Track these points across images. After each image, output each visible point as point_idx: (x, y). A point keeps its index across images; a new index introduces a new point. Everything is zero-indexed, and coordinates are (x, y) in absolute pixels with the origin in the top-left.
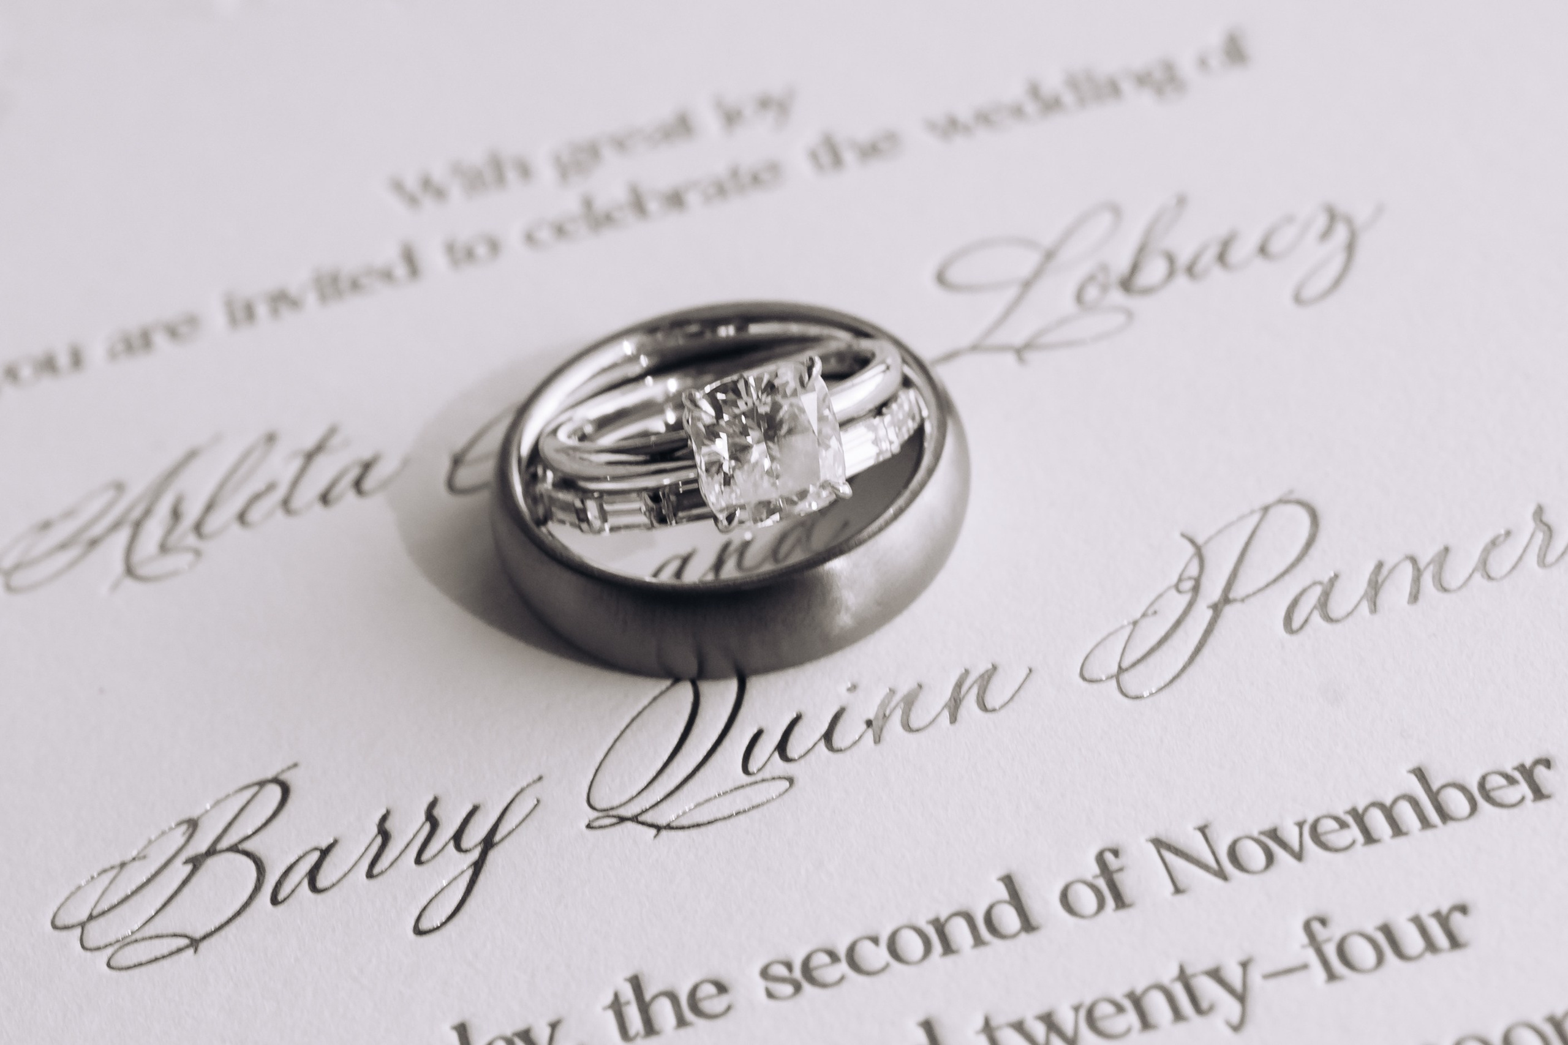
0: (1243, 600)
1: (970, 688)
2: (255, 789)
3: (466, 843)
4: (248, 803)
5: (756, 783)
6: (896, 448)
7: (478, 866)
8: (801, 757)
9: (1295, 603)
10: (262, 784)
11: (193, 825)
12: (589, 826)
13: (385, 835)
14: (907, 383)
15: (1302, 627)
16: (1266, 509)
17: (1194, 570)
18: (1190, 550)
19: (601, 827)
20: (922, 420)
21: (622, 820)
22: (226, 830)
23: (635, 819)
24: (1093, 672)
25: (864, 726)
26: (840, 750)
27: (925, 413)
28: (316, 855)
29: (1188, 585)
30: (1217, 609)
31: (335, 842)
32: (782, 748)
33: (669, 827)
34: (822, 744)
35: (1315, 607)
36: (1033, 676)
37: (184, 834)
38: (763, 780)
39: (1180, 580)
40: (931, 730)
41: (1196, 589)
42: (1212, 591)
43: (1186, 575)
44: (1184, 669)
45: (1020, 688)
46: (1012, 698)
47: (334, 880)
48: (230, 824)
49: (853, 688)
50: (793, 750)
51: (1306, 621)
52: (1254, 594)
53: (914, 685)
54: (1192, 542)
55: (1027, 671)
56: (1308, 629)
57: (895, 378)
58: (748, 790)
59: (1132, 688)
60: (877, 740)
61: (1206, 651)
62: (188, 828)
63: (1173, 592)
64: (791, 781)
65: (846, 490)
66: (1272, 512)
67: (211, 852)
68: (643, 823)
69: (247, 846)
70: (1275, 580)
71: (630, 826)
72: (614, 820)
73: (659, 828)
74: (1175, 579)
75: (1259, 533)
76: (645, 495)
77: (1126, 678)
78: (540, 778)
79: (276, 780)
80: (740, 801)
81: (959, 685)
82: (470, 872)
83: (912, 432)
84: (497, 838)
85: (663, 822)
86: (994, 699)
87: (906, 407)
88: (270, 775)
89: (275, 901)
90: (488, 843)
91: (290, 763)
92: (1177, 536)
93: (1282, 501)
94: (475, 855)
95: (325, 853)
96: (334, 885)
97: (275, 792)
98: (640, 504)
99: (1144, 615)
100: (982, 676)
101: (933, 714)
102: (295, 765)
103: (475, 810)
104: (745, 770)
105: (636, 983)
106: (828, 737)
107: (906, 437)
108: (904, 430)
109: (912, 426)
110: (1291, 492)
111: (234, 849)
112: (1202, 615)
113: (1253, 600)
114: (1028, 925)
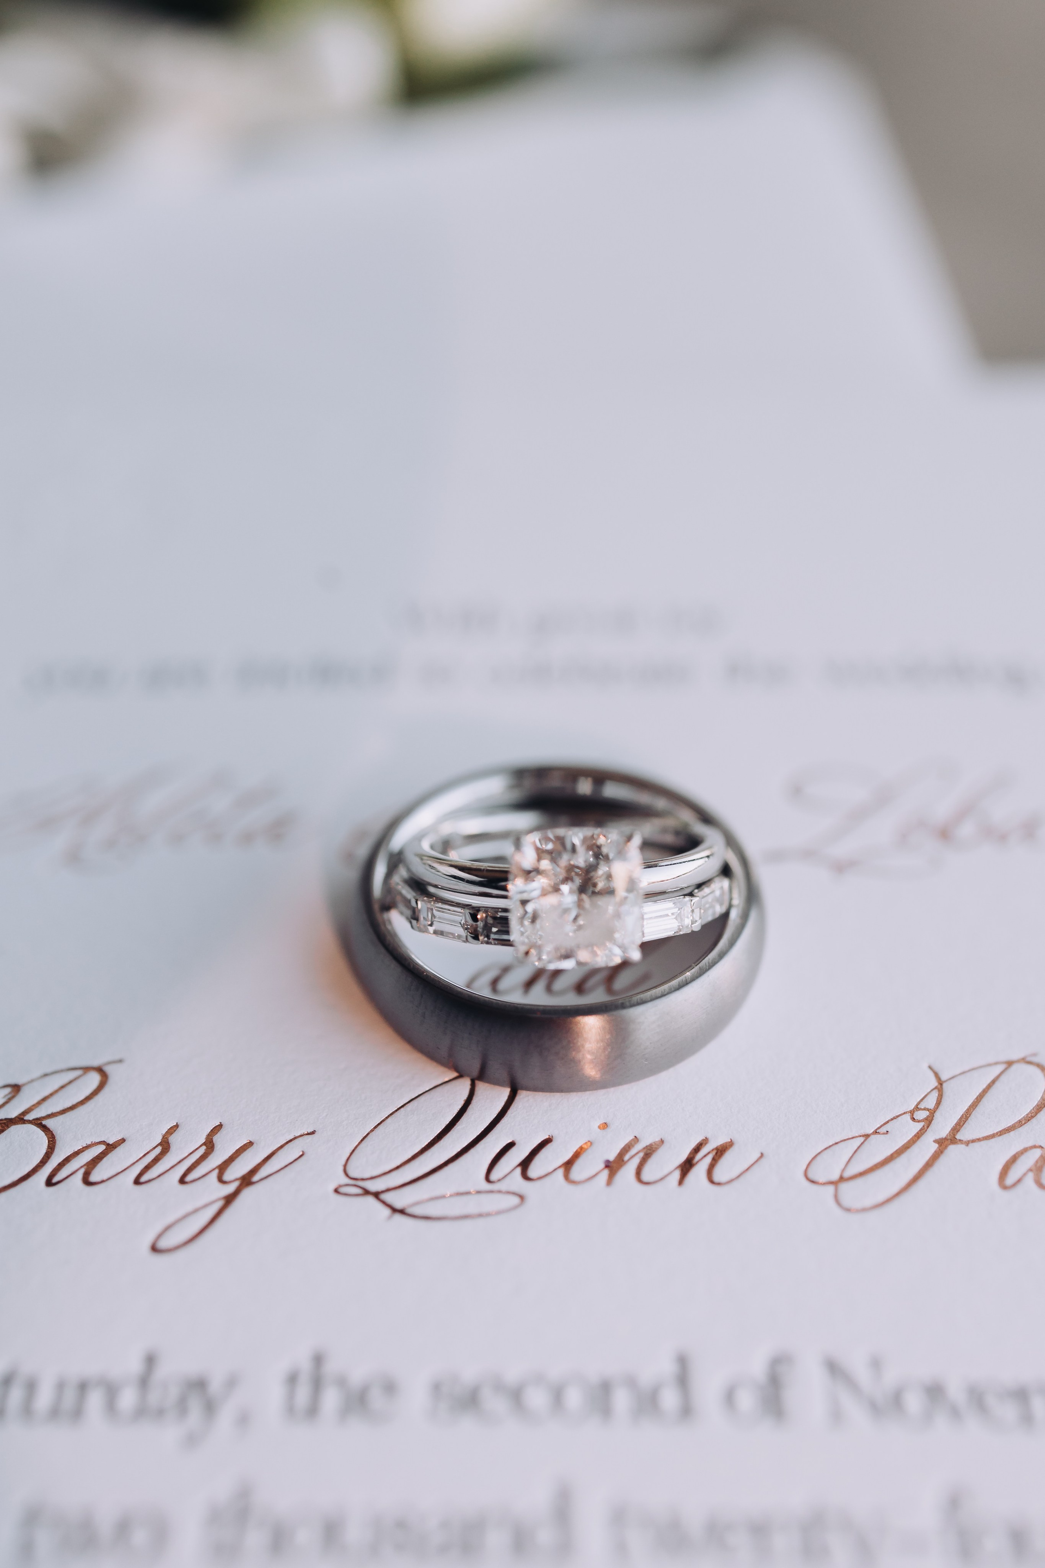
0: (967, 1143)
1: (705, 1156)
2: (78, 1073)
3: (227, 1177)
4: (70, 1082)
5: (491, 1192)
6: (697, 927)
7: (229, 1200)
8: (540, 1178)
9: (1014, 1159)
10: (86, 1069)
11: (16, 1088)
12: (336, 1191)
13: (165, 1146)
14: (726, 871)
15: (1014, 1185)
16: (1010, 1064)
17: (931, 1103)
18: (934, 1083)
19: (346, 1195)
20: (730, 906)
21: (367, 1192)
22: (39, 1103)
23: (376, 1195)
24: (818, 1174)
25: (602, 1166)
26: (573, 1182)
27: (736, 902)
28: (102, 1148)
29: (921, 1115)
30: (943, 1144)
31: (123, 1140)
32: (525, 1164)
33: (402, 1212)
34: (561, 1172)
35: (1030, 1170)
36: (763, 1160)
37: (5, 1096)
38: (500, 1192)
39: (917, 1108)
40: (659, 1185)
41: (929, 1121)
42: (942, 1127)
43: (922, 1106)
44: (898, 1194)
45: (747, 1169)
46: (738, 1177)
47: (105, 1178)
48: (44, 1099)
49: (605, 1126)
50: (534, 1170)
51: (1019, 1181)
52: (979, 1140)
53: (657, 1139)
54: (936, 1075)
55: (759, 1155)
56: (1020, 1188)
57: (715, 865)
58: (483, 1197)
59: (846, 1201)
60: (610, 1182)
61: (922, 1183)
62: (10, 1093)
63: (908, 1117)
64: (522, 1197)
65: (636, 955)
66: (1014, 1067)
67: (20, 1120)
68: (384, 1203)
69: (48, 1123)
70: (1001, 1133)
71: (371, 1200)
72: (359, 1191)
73: (394, 1210)
74: (912, 1107)
75: (997, 1084)
76: (467, 911)
77: (844, 1187)
78: (313, 1133)
79: (100, 1070)
80: (470, 1205)
81: (697, 1149)
82: (220, 1204)
83: (717, 915)
84: (256, 1178)
85: (399, 1205)
86: (720, 1174)
87: (718, 893)
88: (96, 1063)
89: (49, 1183)
90: (246, 1181)
91: (117, 1057)
92: (925, 1066)
93: (1025, 1061)
94: (230, 1189)
95: (110, 1148)
96: (103, 1181)
97: (94, 1079)
98: (462, 917)
99: (876, 1132)
100: (717, 1149)
101: (666, 1172)
102: (120, 1061)
103: (250, 1144)
104: (487, 1178)
105: (318, 1360)
106: (568, 1165)
107: (710, 918)
108: (710, 912)
109: (719, 910)
110: (1035, 1055)
111: (38, 1123)
112: (927, 1147)
113: (976, 1145)
114: (687, 1411)
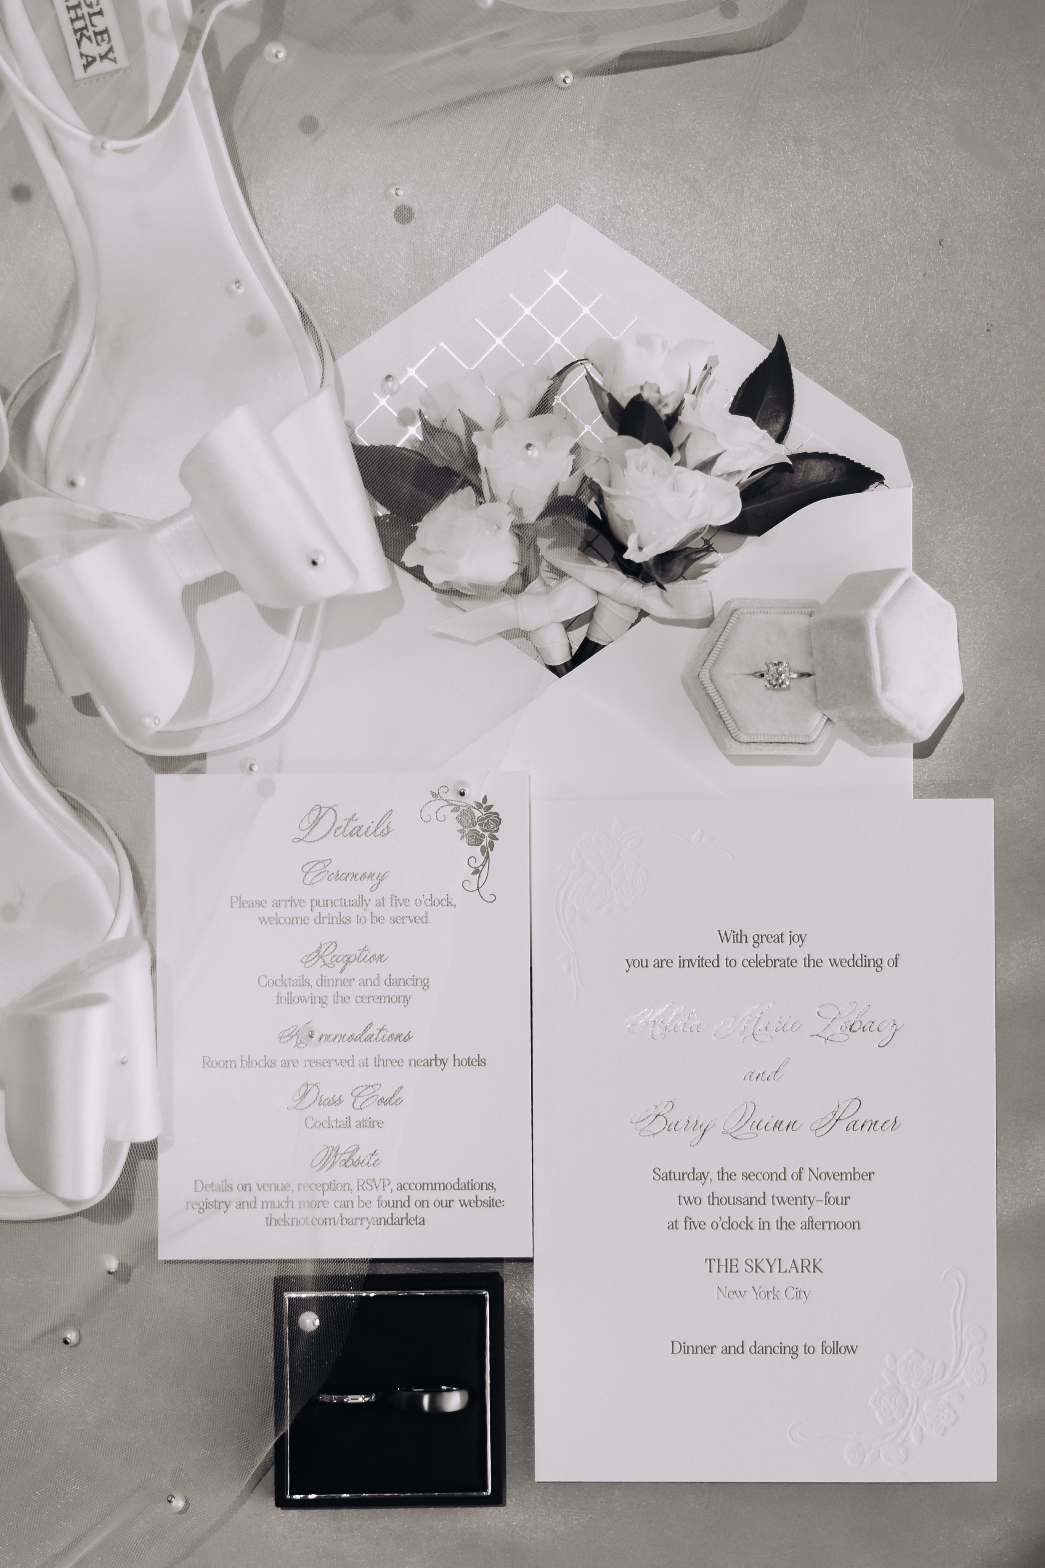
0: (842, 1120)
1: (791, 1124)
8: (761, 1129)
9: (849, 1124)
12: (722, 1132)
13: (689, 1122)
15: (849, 1130)
16: (853, 1100)
24: (813, 1128)
26: (767, 1131)
30: (837, 1120)
32: (757, 1126)
34: (764, 1128)
35: (852, 1126)
38: (752, 1133)
41: (836, 1115)
43: (835, 1111)
44: (828, 1132)
47: (679, 1129)
49: (772, 1117)
54: (839, 1103)
55: (801, 1124)
59: (818, 1134)
61: (831, 1130)
63: (832, 1114)
64: (757, 1134)
68: (731, 1135)
70: (848, 1118)
72: (726, 1133)
75: (851, 1104)
77: (817, 1130)
84: (708, 1129)
92: (837, 1101)
93: (856, 1099)
101: (783, 1128)
105: (722, 1169)
106: (766, 1126)
110: (859, 1097)
112: (834, 1122)
114: (785, 1179)
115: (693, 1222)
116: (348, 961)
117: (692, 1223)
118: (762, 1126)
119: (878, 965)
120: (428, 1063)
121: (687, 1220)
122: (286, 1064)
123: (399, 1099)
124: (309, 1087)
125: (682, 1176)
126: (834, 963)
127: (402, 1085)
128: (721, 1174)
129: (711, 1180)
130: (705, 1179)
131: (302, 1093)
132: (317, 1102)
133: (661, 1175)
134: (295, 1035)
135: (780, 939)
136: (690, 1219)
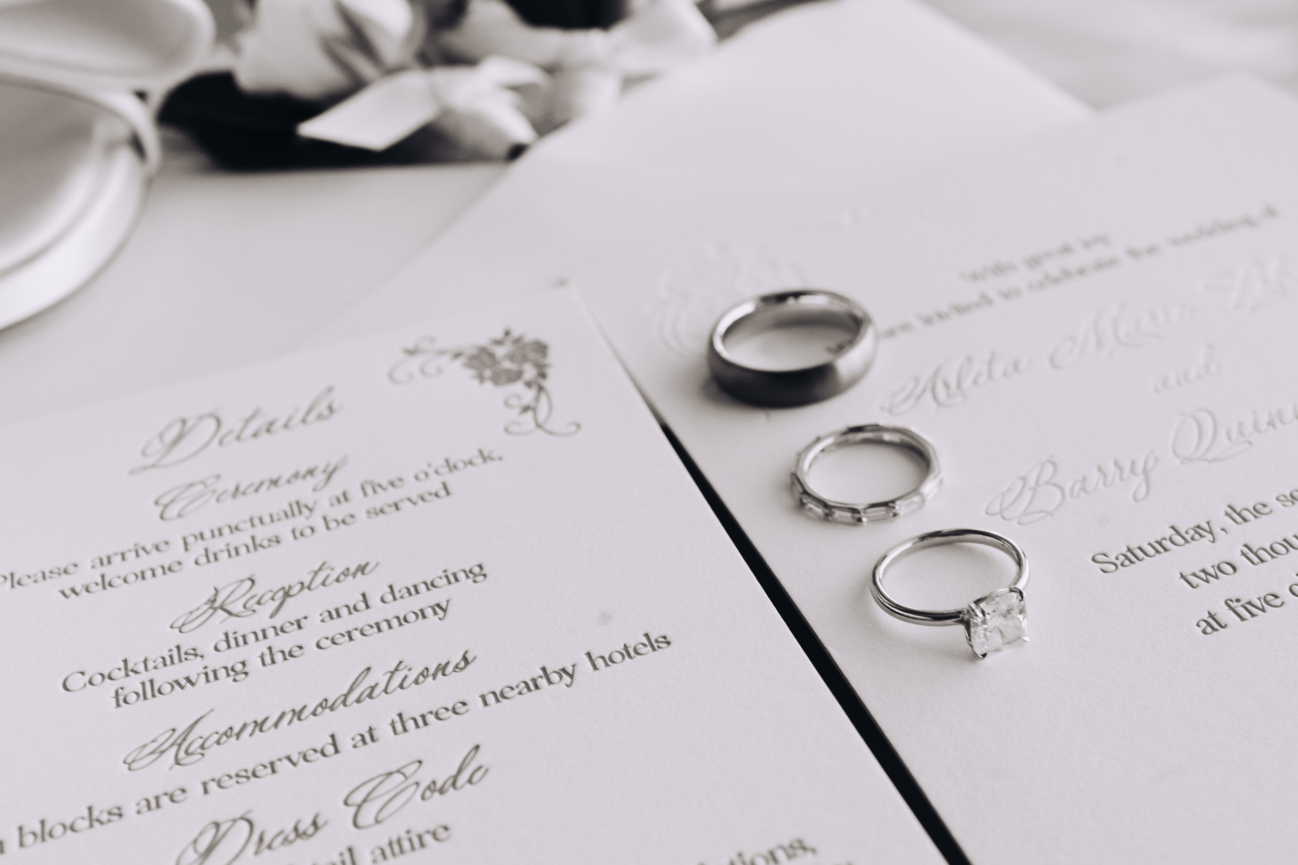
115: (1250, 603)
116: (287, 594)
117: (1249, 607)
118: (1249, 429)
119: (1248, 222)
120: (533, 685)
121: (1232, 604)
122: (152, 804)
123: (480, 768)
124: (223, 828)
125: (1160, 547)
126: (1176, 242)
127: (476, 743)
128: (1236, 514)
129: (1223, 530)
130: (1211, 533)
131: (203, 845)
132: (252, 847)
133: (1114, 560)
134: (172, 745)
135: (1067, 250)
136: (1238, 601)
